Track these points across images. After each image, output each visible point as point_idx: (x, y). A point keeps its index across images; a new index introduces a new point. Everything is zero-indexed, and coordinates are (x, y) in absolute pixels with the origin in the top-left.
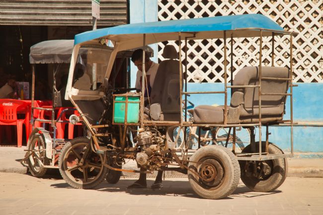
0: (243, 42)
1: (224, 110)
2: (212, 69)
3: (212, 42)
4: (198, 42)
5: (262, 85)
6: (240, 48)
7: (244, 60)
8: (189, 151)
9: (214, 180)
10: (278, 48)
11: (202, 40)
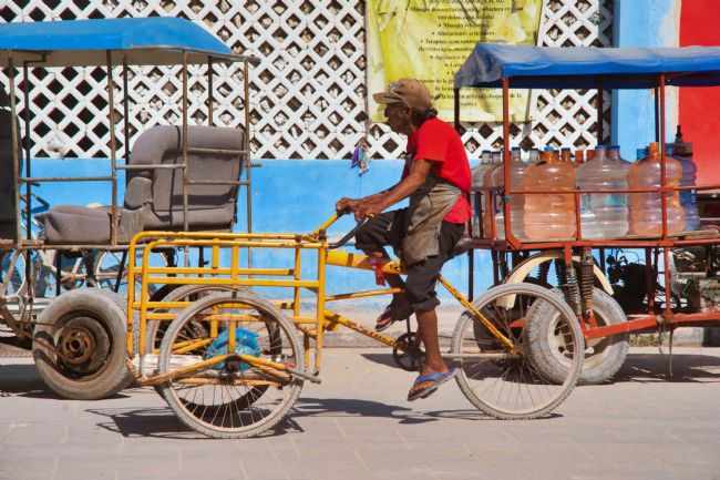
0: (149, 75)
1: (110, 216)
2: (86, 130)
3: (84, 73)
4: (55, 72)
5: (188, 163)
6: (145, 87)
7: (152, 112)
8: (35, 300)
9: (89, 361)
10: (222, 89)
11: (63, 68)
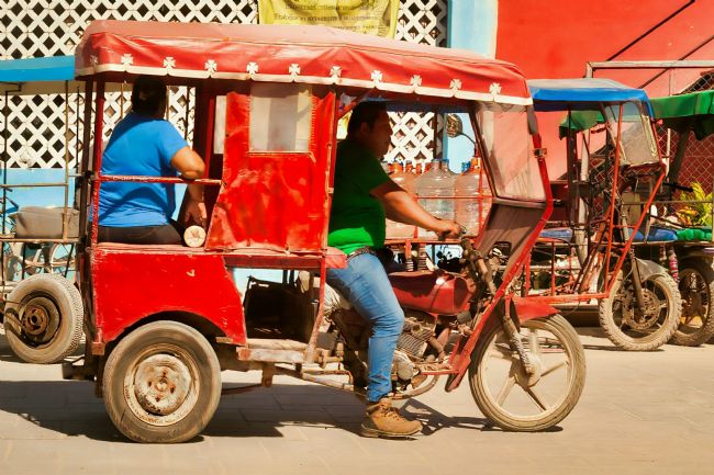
1: (63, 215)
2: (48, 145)
3: (48, 100)
4: (27, 100)
8: (7, 283)
9: (44, 333)
11: (33, 96)
